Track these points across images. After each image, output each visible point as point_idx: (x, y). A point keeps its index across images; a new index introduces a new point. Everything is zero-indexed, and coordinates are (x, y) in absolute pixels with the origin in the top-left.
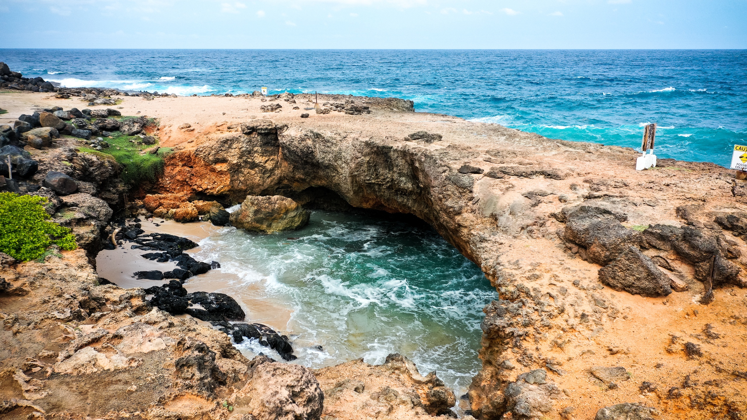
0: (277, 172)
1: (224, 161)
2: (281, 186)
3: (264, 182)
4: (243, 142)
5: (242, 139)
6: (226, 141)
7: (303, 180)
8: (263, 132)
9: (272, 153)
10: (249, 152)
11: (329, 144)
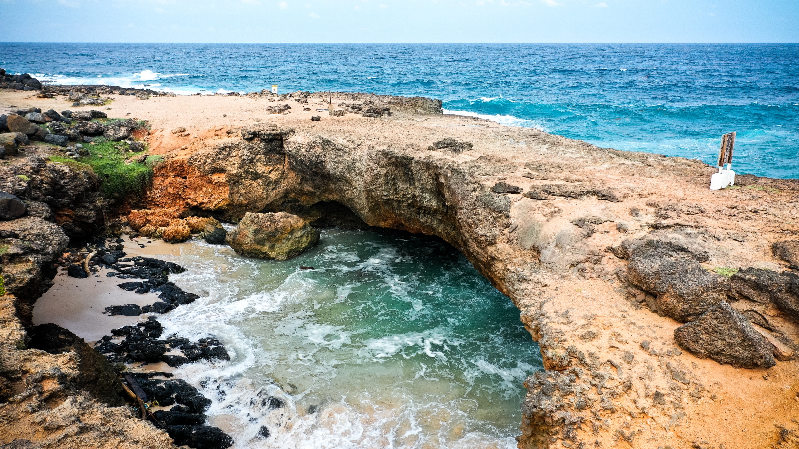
0: (283, 184)
1: (222, 171)
2: (287, 200)
3: (268, 195)
4: (244, 149)
5: (243, 146)
6: (224, 149)
7: (313, 194)
8: (266, 137)
9: (278, 162)
10: (251, 161)
11: (341, 153)
